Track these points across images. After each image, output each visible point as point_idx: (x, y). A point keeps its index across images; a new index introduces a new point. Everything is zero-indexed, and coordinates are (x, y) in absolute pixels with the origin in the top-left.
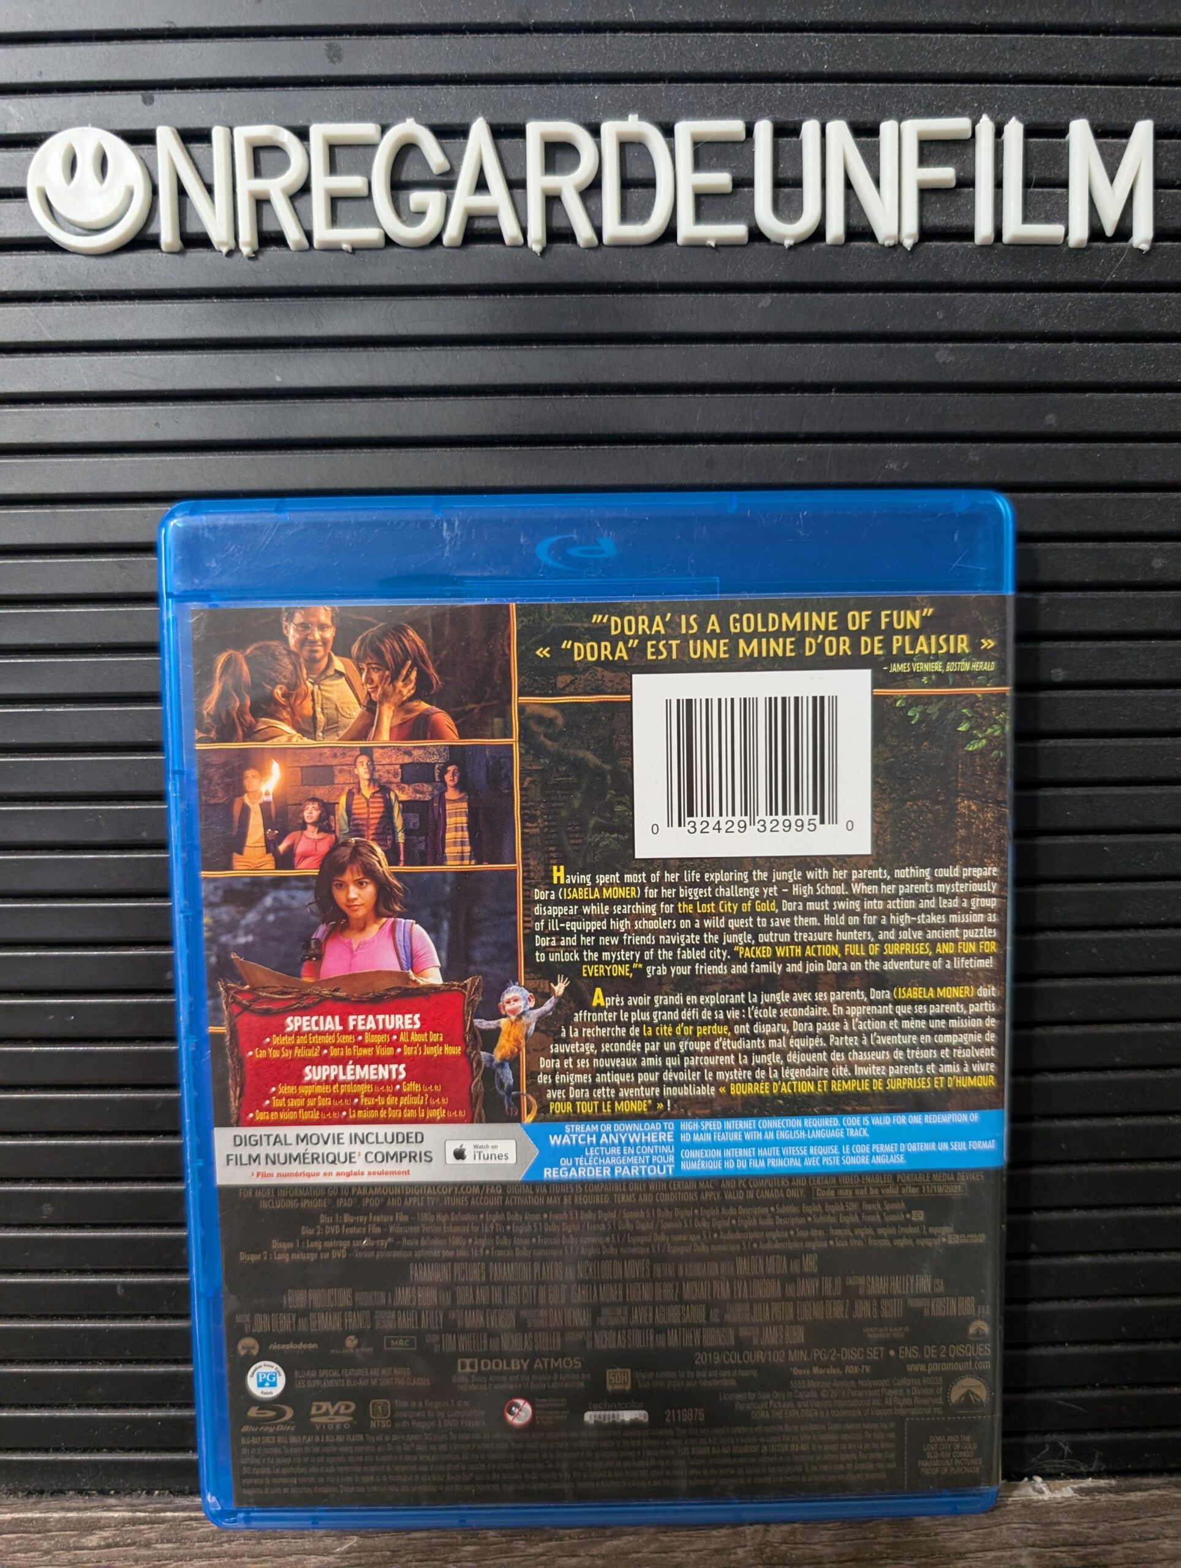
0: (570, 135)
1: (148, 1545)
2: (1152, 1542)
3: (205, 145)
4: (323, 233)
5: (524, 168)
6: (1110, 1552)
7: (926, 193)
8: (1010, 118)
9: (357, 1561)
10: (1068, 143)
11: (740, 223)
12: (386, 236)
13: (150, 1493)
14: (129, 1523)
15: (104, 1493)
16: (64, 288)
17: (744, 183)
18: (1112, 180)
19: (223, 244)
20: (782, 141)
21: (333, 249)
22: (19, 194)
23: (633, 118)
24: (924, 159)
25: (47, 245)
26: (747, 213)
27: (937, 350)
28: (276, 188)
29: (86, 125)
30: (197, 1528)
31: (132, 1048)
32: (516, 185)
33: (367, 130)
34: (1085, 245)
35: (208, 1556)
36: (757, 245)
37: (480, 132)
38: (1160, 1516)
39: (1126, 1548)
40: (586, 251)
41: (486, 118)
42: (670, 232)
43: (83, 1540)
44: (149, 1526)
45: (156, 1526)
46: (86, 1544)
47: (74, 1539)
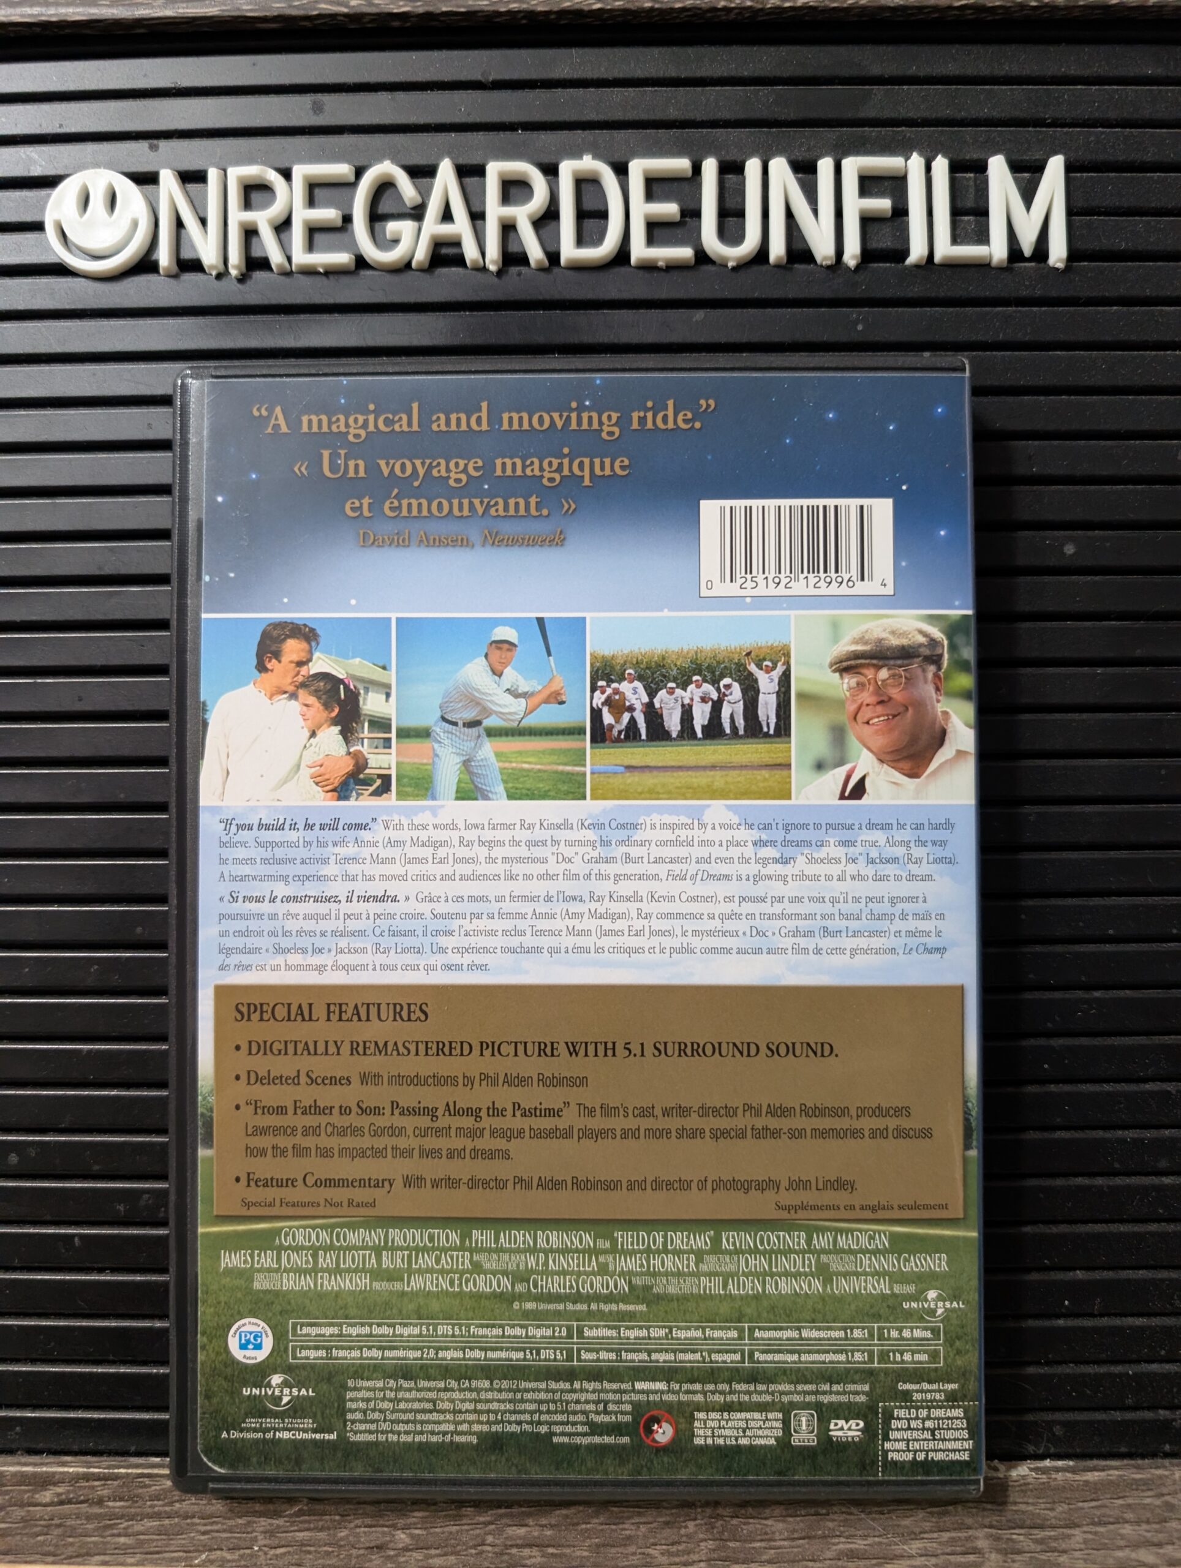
0: (525, 174)
1: (100, 1502)
2: (1111, 1527)
3: (202, 185)
4: (301, 257)
5: (484, 203)
6: (1069, 1537)
8: (937, 155)
9: (306, 1526)
10: (988, 177)
11: (687, 246)
14: (83, 1479)
16: (73, 307)
17: (691, 213)
18: (1029, 208)
19: (213, 267)
20: (726, 176)
21: (310, 272)
22: (38, 227)
23: (587, 158)
25: (60, 270)
26: (694, 237)
28: (263, 218)
29: (99, 167)
30: (149, 1486)
32: (477, 217)
33: (343, 170)
35: (158, 1516)
36: (703, 266)
37: (446, 171)
38: (1119, 1498)
39: (1085, 1532)
40: (538, 273)
41: (452, 159)
42: (622, 255)
43: (37, 1496)
44: (103, 1483)
45: (109, 1482)
46: (40, 1500)
47: (29, 1494)
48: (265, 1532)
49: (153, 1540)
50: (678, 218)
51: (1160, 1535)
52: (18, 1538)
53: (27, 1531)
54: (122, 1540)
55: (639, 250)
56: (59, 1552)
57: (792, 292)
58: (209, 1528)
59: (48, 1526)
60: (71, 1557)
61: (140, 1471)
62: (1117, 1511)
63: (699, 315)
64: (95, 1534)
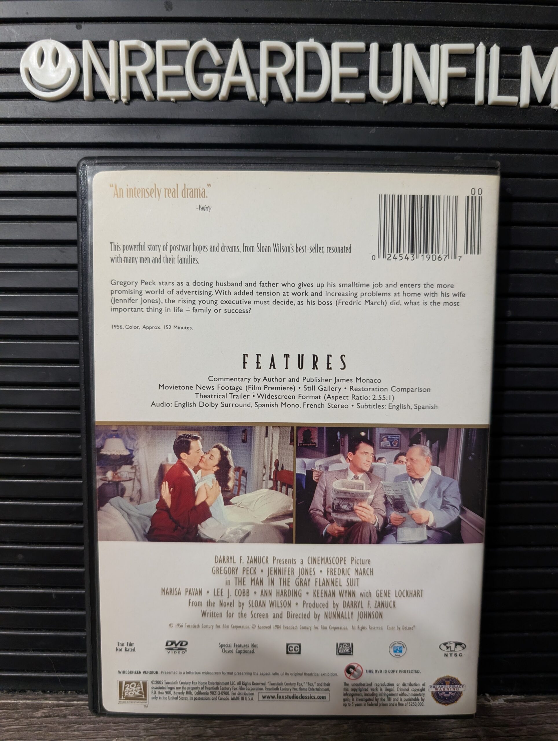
0: (281, 47)
1: (65, 716)
2: (541, 726)
3: (106, 50)
4: (161, 93)
5: (258, 64)
6: (520, 730)
7: (452, 79)
8: (493, 44)
9: (164, 727)
10: (521, 57)
11: (361, 92)
12: (192, 95)
13: (66, 692)
14: (56, 706)
15: (44, 692)
16: (37, 117)
17: (364, 73)
18: (542, 76)
19: (113, 97)
20: (382, 52)
21: (166, 100)
22: (16, 71)
23: (312, 40)
24: (451, 64)
25: (29, 96)
26: (365, 87)
27: (455, 156)
28: (139, 70)
29: (49, 38)
31: (62, 481)
32: (255, 71)
33: (183, 43)
34: (528, 106)
36: (370, 103)
37: (238, 45)
38: (544, 713)
39: (528, 728)
40: (287, 104)
41: (241, 38)
42: (327, 97)
43: (34, 714)
44: (66, 708)
45: (69, 708)
46: (35, 716)
47: (30, 713)
48: (144, 729)
49: (91, 733)
50: (357, 76)
52: (25, 732)
53: (30, 729)
54: (76, 733)
55: (336, 94)
56: (46, 738)
58: (117, 727)
59: (40, 727)
63: (373, 130)
64: (63, 730)
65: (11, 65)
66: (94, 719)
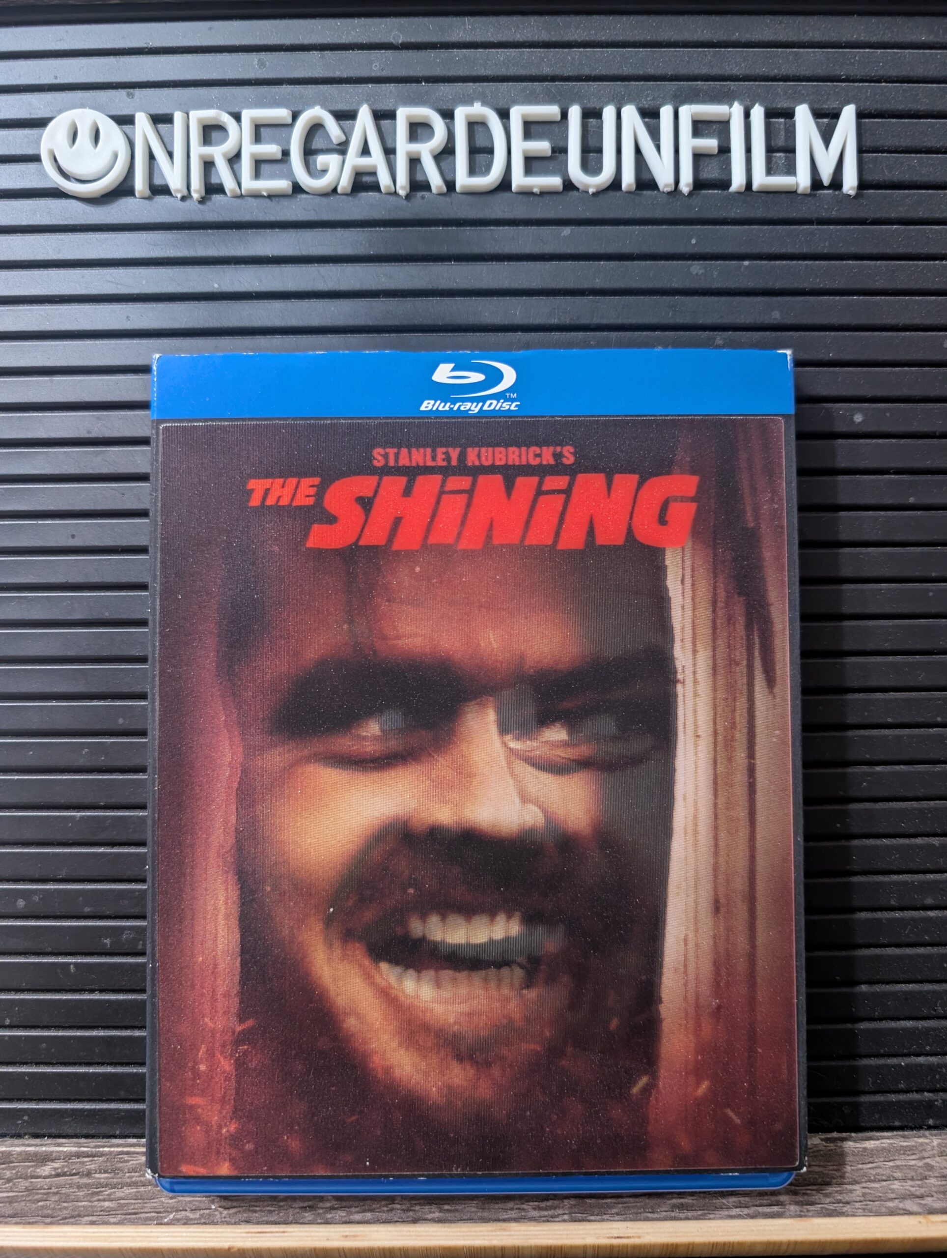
0: (427, 117)
1: (89, 1174)
2: (884, 1183)
3: (169, 125)
4: (249, 183)
5: (395, 140)
6: (851, 1191)
7: (698, 156)
10: (794, 122)
11: (556, 176)
12: (297, 185)
14: (75, 1156)
16: (66, 223)
17: (560, 150)
18: (827, 146)
19: (179, 192)
20: (587, 120)
21: (255, 195)
22: (35, 159)
23: (477, 105)
25: (57, 193)
26: (562, 170)
27: (692, 265)
28: (218, 153)
29: (85, 108)
30: (128, 1161)
32: (389, 152)
33: (282, 114)
34: (809, 191)
35: (135, 1184)
36: (569, 192)
37: (364, 115)
38: (890, 1161)
39: (864, 1188)
40: (438, 197)
41: (369, 105)
42: (505, 184)
43: (38, 1170)
44: (91, 1159)
45: (96, 1159)
46: (40, 1174)
47: (31, 1169)
49: (132, 1204)
50: (549, 153)
51: (921, 1189)
52: (23, 1204)
53: (30, 1198)
54: (107, 1204)
55: (519, 179)
56: (56, 1214)
57: (639, 214)
59: (47, 1194)
60: (65, 1218)
61: (120, 1149)
62: (888, 1172)
63: (566, 231)
64: (85, 1199)
65: (30, 151)
66: (137, 1179)
